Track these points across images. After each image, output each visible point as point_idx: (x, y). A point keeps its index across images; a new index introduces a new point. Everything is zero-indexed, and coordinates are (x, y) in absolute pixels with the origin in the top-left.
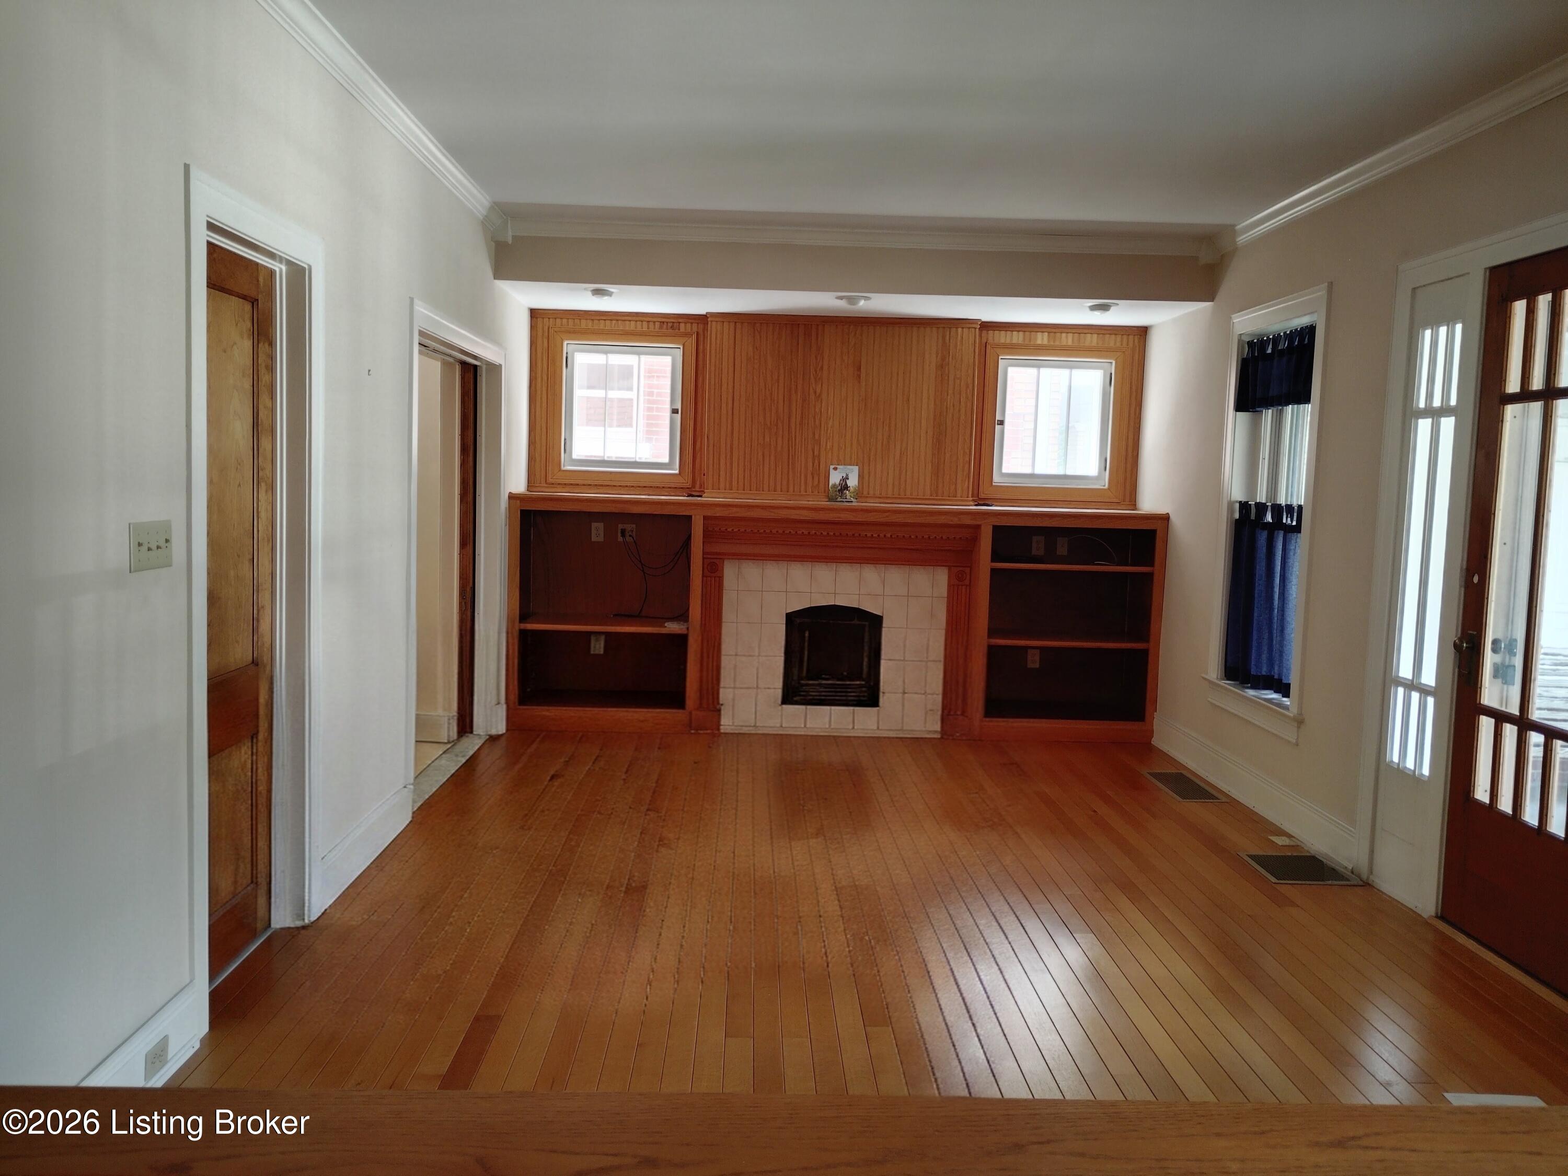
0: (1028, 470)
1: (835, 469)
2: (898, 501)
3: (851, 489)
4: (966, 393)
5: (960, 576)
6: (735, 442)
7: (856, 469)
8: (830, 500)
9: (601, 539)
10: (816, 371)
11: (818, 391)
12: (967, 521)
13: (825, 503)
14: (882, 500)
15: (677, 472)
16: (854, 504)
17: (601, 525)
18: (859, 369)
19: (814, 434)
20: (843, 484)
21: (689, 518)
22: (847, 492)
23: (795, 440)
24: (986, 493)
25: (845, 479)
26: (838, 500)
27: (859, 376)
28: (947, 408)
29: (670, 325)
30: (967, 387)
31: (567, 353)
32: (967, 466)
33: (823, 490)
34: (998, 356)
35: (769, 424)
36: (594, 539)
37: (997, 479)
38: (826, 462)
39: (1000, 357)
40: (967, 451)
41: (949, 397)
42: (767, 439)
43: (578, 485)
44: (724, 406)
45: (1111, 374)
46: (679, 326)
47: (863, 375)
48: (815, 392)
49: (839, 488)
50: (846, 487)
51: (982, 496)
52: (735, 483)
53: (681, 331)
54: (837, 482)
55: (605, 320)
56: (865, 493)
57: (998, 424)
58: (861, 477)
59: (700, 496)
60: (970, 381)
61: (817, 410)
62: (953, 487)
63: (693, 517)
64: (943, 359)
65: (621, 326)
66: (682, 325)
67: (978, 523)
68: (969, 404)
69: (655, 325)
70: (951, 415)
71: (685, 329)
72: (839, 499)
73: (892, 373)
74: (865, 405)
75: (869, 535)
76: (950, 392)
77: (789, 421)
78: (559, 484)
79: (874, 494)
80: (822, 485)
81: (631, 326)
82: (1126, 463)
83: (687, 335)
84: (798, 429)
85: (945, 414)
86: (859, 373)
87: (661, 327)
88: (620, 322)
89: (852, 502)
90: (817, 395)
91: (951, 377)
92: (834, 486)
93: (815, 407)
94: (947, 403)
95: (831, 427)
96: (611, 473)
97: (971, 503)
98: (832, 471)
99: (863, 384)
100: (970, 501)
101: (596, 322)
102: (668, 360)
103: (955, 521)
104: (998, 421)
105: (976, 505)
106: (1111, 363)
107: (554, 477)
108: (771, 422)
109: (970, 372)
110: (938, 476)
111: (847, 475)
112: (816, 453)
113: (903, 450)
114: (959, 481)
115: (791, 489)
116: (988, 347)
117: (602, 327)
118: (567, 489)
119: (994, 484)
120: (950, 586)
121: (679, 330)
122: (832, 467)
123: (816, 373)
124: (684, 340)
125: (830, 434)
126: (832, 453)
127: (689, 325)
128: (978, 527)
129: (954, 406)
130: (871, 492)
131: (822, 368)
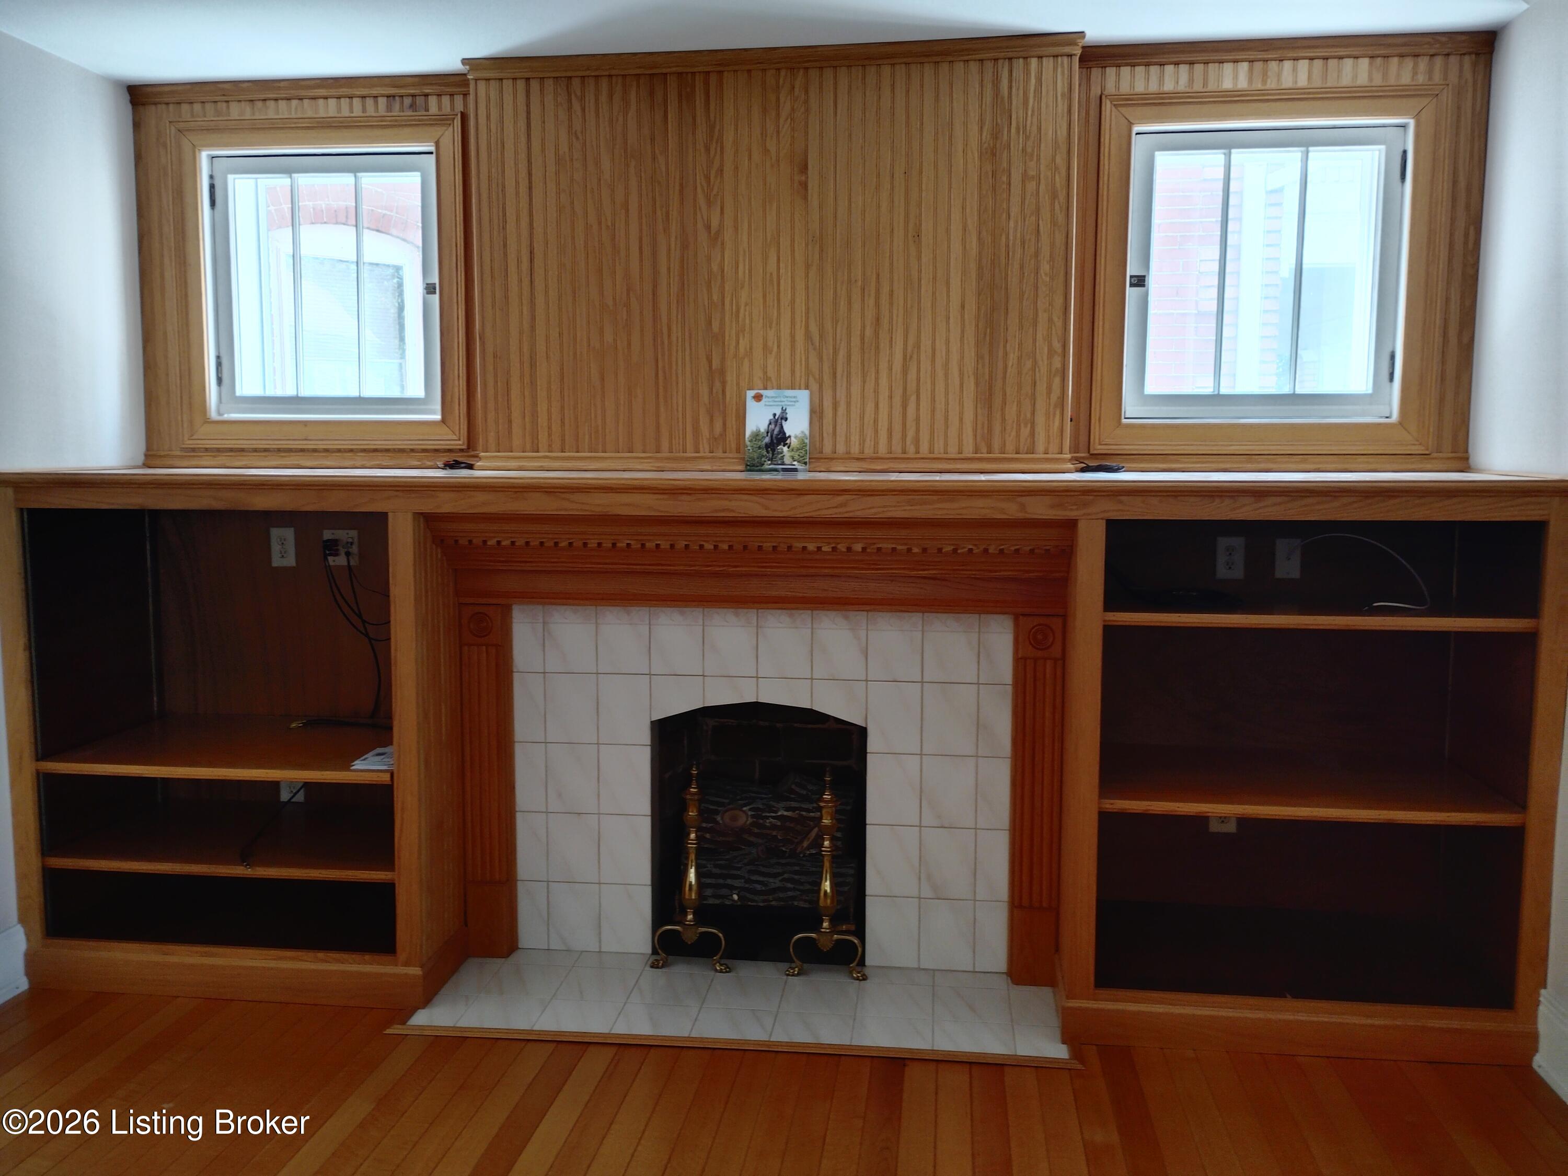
0: (1205, 386)
1: (758, 398)
2: (902, 466)
3: (794, 442)
4: (1053, 210)
5: (1040, 637)
6: (541, 346)
7: (803, 396)
8: (753, 466)
9: (290, 561)
10: (707, 178)
11: (715, 223)
12: (1040, 510)
13: (738, 476)
14: (866, 465)
15: (438, 417)
16: (801, 476)
17: (289, 534)
18: (804, 168)
19: (709, 323)
20: (776, 432)
21: (382, 517)
22: (785, 449)
23: (669, 336)
24: (1108, 441)
25: (779, 420)
26: (766, 467)
27: (804, 185)
28: (1007, 246)
29: (407, 101)
30: (1054, 196)
31: (211, 177)
32: (1057, 381)
33: (734, 446)
34: (1130, 124)
35: (610, 303)
36: (277, 562)
37: (1131, 408)
38: (738, 384)
39: (1136, 129)
40: (1057, 346)
41: (1012, 224)
42: (609, 337)
43: (242, 450)
44: (512, 268)
45: (1405, 152)
46: (426, 102)
47: (813, 184)
48: (708, 228)
49: (767, 440)
50: (782, 438)
51: (1097, 448)
52: (543, 437)
53: (431, 112)
54: (763, 427)
55: (276, 100)
56: (828, 449)
57: (1132, 285)
58: (816, 414)
59: (470, 467)
60: (1059, 181)
61: (715, 267)
62: (1025, 432)
63: (390, 515)
64: (996, 135)
65: (308, 109)
66: (433, 100)
67: (1072, 514)
68: (1059, 238)
69: (376, 103)
70: (1016, 266)
71: (440, 108)
72: (768, 465)
73: (878, 175)
74: (821, 250)
75: (811, 547)
76: (1015, 210)
77: (654, 294)
78: (207, 450)
79: (848, 453)
80: (731, 436)
81: (329, 109)
82: (1443, 362)
83: (443, 120)
84: (674, 312)
85: (1003, 261)
86: (803, 178)
87: (389, 108)
88: (306, 102)
89: (796, 470)
90: (713, 232)
91: (1016, 177)
92: (756, 436)
93: (709, 259)
94: (1008, 238)
95: (746, 305)
96: (305, 423)
97: (1070, 466)
98: (751, 405)
99: (814, 201)
100: (1064, 461)
101: (260, 104)
102: (413, 180)
103: (1011, 510)
104: (1131, 277)
105: (1083, 470)
106: (1404, 126)
107: (194, 437)
108: (614, 299)
109: (1060, 160)
110: (990, 407)
111: (784, 411)
112: (716, 364)
113: (909, 348)
114: (1040, 420)
115: (665, 444)
116: (1107, 106)
117: (271, 114)
118: (222, 459)
119: (1124, 421)
120: (1020, 662)
121: (427, 110)
122: (750, 394)
123: (709, 182)
124: (437, 131)
125: (744, 319)
126: (751, 362)
127: (446, 100)
128: (1071, 525)
129: (1023, 243)
130: (841, 449)
131: (721, 171)
